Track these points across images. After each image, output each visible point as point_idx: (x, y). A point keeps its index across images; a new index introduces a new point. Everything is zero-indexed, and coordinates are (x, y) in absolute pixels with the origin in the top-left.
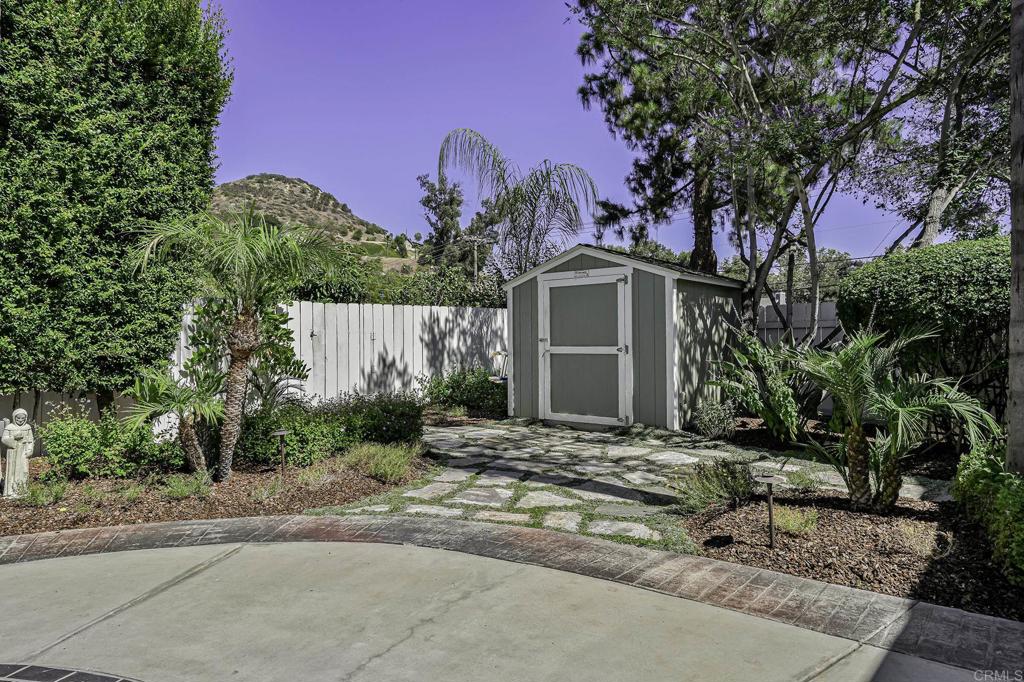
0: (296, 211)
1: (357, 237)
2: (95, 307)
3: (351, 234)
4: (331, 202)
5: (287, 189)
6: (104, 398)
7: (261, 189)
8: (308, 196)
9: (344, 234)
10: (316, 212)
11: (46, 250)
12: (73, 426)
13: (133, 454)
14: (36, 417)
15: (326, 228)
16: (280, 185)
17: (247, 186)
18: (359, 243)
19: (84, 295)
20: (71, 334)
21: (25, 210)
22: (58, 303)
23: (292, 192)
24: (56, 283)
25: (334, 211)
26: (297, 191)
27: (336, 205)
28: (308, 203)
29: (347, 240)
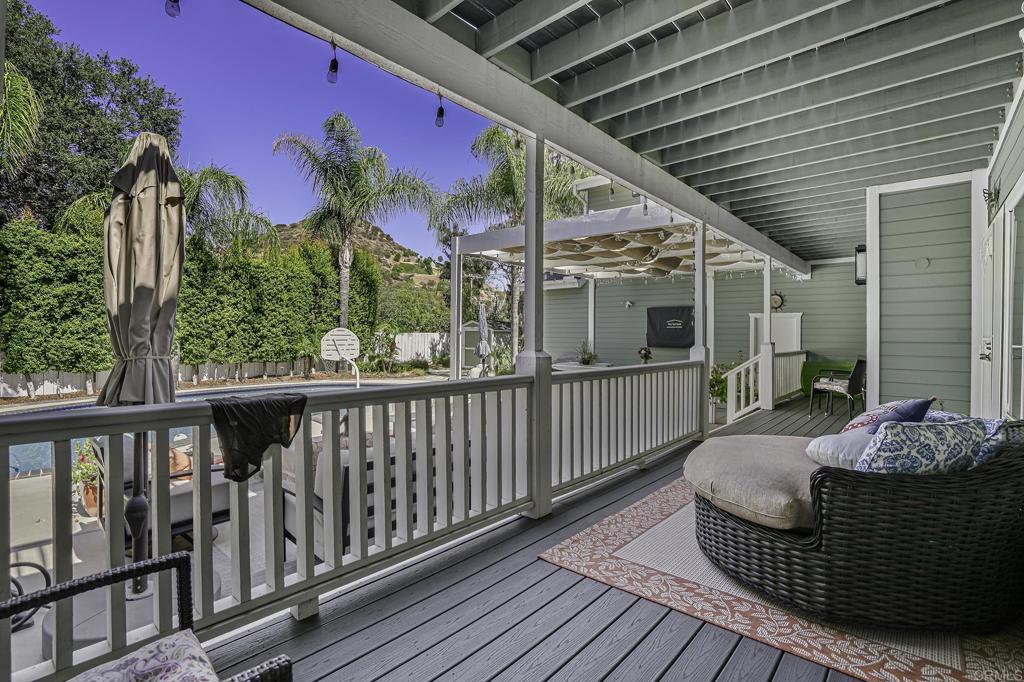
1: (397, 259)
3: (393, 257)
4: (379, 233)
9: (388, 257)
10: (367, 240)
12: (361, 362)
13: (371, 368)
18: (398, 263)
25: (381, 240)
27: (383, 235)
28: (362, 233)
29: (390, 261)
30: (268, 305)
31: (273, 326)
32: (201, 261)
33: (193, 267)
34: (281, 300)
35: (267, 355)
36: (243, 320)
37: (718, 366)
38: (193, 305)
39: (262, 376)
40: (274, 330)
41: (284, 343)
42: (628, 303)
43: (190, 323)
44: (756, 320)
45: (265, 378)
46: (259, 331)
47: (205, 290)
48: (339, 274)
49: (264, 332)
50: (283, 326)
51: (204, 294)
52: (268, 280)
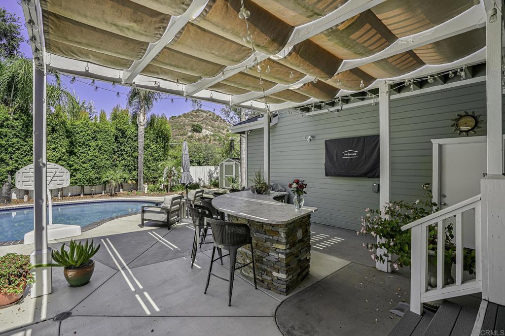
0: (208, 122)
1: (228, 131)
2: (153, 170)
3: (226, 130)
4: (220, 118)
5: (204, 114)
6: (154, 182)
7: (196, 115)
8: (211, 117)
9: (223, 130)
10: (214, 122)
11: (148, 163)
12: (151, 185)
13: (158, 189)
14: (148, 184)
15: (217, 128)
16: (202, 113)
17: (192, 114)
18: (228, 133)
19: (152, 168)
20: (150, 174)
21: (146, 159)
22: (149, 170)
23: (206, 115)
24: (149, 167)
25: (220, 122)
26: (208, 115)
27: (221, 119)
28: (212, 119)
29: (224, 132)
30: (78, 149)
31: (84, 163)
32: (24, 120)
33: (17, 124)
34: (89, 146)
35: (80, 181)
36: (60, 159)
37: (395, 203)
38: (18, 149)
39: (80, 195)
40: (85, 165)
41: (93, 174)
42: (309, 137)
43: (17, 161)
44: (440, 146)
45: (82, 196)
46: (73, 166)
47: (27, 140)
48: (137, 130)
49: (76, 166)
50: (91, 163)
51: (27, 142)
52: (78, 133)
